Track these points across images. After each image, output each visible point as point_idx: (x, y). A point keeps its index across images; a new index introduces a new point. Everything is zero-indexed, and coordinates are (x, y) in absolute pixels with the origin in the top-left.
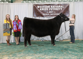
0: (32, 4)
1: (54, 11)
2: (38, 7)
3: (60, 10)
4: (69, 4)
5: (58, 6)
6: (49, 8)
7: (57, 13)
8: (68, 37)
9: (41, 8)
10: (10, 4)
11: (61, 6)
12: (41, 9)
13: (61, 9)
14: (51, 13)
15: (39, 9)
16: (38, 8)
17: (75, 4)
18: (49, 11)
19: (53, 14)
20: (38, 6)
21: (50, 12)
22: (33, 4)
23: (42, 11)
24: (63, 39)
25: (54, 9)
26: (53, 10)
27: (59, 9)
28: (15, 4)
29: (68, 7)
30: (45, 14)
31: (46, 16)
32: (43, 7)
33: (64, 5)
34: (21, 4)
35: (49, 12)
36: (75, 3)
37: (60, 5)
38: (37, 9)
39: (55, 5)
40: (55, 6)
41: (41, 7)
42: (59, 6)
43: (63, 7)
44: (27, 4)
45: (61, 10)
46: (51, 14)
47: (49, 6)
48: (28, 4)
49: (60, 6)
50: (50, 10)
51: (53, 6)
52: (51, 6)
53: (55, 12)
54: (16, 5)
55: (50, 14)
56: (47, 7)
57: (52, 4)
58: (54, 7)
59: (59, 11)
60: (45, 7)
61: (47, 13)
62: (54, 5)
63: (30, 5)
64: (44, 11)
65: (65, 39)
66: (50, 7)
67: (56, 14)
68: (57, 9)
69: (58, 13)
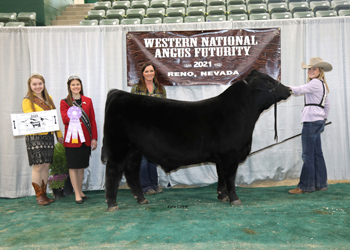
0: (121, 32)
1: (216, 59)
2: (149, 43)
3: (240, 54)
4: (281, 27)
5: (231, 40)
6: (193, 48)
7: (228, 69)
8: (275, 169)
9: (161, 49)
11: (247, 38)
12: (161, 51)
13: (243, 52)
14: (204, 69)
15: (153, 50)
16: (149, 49)
17: (305, 30)
18: (192, 60)
19: (210, 73)
20: (146, 40)
21: (198, 64)
22: (125, 29)
23: (165, 61)
24: (253, 179)
25: (215, 52)
26: (212, 55)
27: (236, 52)
28: (48, 30)
29: (277, 40)
30: (176, 74)
31: (183, 81)
32: (168, 43)
33: (259, 33)
34: (73, 30)
35: (193, 64)
36: (304, 23)
37: (243, 34)
38: (144, 50)
39: (219, 35)
40: (219, 39)
41: (161, 42)
42: (237, 38)
43: (253, 40)
44: (98, 33)
45: (247, 54)
46: (202, 73)
47: (194, 41)
48: (104, 33)
49: (239, 39)
50: (196, 55)
51: (213, 38)
52: (203, 39)
53: (219, 65)
54: (51, 34)
55: (199, 75)
56: (184, 42)
57: (205, 32)
58: (217, 43)
59: (237, 58)
60: (177, 43)
61: (188, 70)
62: (214, 36)
63: (111, 34)
64: (174, 59)
65: (262, 178)
66: (199, 43)
67: (223, 73)
68: (228, 52)
69: (233, 70)
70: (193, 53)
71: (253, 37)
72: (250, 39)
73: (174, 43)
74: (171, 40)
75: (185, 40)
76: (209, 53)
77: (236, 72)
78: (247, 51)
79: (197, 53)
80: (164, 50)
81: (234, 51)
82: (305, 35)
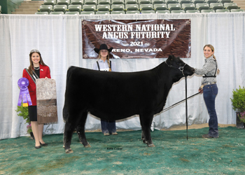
0: (78, 20)
1: (146, 40)
2: (98, 28)
3: (162, 37)
4: (191, 19)
5: (156, 27)
6: (130, 32)
7: (155, 47)
9: (107, 32)
10: (8, 17)
11: (168, 25)
12: (107, 34)
13: (165, 35)
14: (138, 47)
15: (101, 33)
16: (98, 32)
17: (207, 21)
19: (141, 50)
20: (96, 26)
21: (133, 44)
22: (81, 17)
23: (110, 41)
24: (171, 125)
25: (145, 35)
26: (143, 37)
27: (160, 36)
28: (24, 17)
29: (188, 28)
30: (118, 50)
31: (122, 56)
32: (112, 28)
33: (176, 23)
34: (42, 17)
35: (130, 44)
36: (207, 16)
37: (164, 23)
38: (94, 33)
39: (148, 23)
40: (148, 26)
41: (107, 28)
42: (161, 25)
43: (172, 27)
44: (61, 19)
45: (168, 37)
46: (136, 50)
47: (130, 27)
48: (65, 20)
49: (162, 27)
50: (132, 37)
51: (144, 26)
52: (137, 26)
53: (148, 44)
54: (26, 20)
55: (134, 51)
56: (123, 28)
57: (138, 21)
58: (147, 29)
59: (161, 39)
60: (118, 28)
62: (146, 24)
63: (71, 21)
64: (116, 40)
65: (177, 123)
66: (134, 28)
67: (151, 50)
68: (154, 35)
69: (158, 48)
70: (129, 36)
71: (172, 25)
72: (170, 26)
73: (116, 28)
74: (114, 26)
75: (124, 26)
76: (141, 36)
77: (160, 50)
78: (168, 35)
79: (132, 35)
80: (109, 33)
81: (158, 35)
82: (207, 25)
